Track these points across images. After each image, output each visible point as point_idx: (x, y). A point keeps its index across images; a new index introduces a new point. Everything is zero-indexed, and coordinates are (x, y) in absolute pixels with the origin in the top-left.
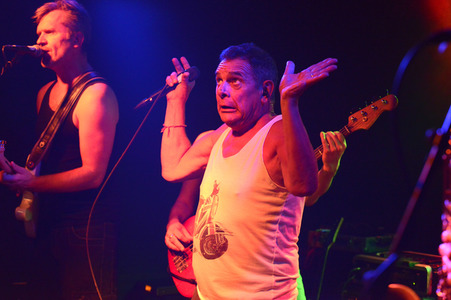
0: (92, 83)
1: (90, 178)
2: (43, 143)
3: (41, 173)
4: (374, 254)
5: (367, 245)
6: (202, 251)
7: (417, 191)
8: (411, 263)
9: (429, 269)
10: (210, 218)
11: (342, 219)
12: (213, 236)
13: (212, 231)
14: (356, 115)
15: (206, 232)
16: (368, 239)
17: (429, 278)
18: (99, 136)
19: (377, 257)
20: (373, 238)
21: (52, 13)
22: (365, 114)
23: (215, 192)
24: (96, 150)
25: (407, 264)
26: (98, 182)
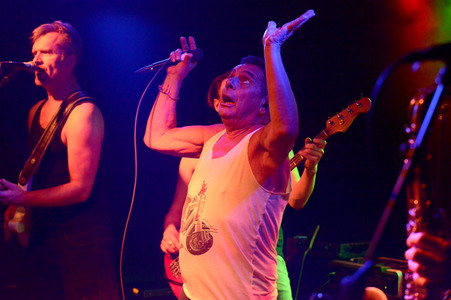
0: (79, 103)
1: (77, 193)
2: (34, 160)
3: (32, 188)
4: (348, 260)
5: (342, 251)
6: (188, 247)
7: (392, 202)
8: (383, 268)
9: (399, 273)
10: (197, 216)
11: (318, 227)
12: (199, 233)
13: (199, 228)
14: (332, 119)
15: (193, 229)
16: (342, 246)
17: (399, 282)
18: (86, 153)
19: (351, 263)
20: (348, 245)
21: (48, 35)
22: (341, 117)
23: (203, 190)
24: (82, 166)
25: (379, 268)
26: (85, 196)
